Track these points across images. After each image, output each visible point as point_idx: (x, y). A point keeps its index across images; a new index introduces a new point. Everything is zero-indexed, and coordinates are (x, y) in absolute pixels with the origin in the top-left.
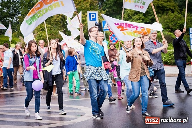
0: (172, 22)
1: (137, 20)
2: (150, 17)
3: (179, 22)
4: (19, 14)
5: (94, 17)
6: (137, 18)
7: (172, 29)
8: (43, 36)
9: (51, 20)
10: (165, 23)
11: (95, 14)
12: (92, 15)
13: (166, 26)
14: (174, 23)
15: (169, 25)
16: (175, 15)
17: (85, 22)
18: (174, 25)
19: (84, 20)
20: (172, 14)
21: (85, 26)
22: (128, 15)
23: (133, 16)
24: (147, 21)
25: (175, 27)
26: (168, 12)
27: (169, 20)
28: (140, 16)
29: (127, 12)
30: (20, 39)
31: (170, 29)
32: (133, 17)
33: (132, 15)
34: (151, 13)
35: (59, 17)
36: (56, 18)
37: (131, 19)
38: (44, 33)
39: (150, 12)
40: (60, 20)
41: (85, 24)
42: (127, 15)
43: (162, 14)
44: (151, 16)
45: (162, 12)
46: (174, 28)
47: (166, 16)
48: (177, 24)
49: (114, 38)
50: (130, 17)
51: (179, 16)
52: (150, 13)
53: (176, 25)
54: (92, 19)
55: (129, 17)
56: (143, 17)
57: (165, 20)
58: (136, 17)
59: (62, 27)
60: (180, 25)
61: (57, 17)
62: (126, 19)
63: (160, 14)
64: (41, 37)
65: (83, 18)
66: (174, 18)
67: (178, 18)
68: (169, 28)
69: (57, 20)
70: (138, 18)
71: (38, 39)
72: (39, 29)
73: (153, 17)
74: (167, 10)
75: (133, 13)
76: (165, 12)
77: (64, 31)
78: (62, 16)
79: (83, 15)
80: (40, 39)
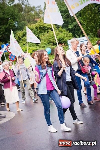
0: (52, 38)
7: (54, 43)
10: (48, 39)
13: (49, 42)
15: (51, 40)
18: (54, 40)
20: (52, 31)
22: (18, 37)
26: (48, 30)
27: (50, 36)
29: (17, 35)
31: (52, 44)
32: (22, 39)
33: (21, 37)
37: (21, 40)
43: (44, 33)
45: (43, 31)
47: (47, 34)
49: (12, 57)
50: (20, 39)
51: (57, 32)
55: (19, 38)
57: (47, 37)
60: (59, 39)
63: (42, 33)
74: (47, 29)
75: (22, 35)
76: (46, 31)
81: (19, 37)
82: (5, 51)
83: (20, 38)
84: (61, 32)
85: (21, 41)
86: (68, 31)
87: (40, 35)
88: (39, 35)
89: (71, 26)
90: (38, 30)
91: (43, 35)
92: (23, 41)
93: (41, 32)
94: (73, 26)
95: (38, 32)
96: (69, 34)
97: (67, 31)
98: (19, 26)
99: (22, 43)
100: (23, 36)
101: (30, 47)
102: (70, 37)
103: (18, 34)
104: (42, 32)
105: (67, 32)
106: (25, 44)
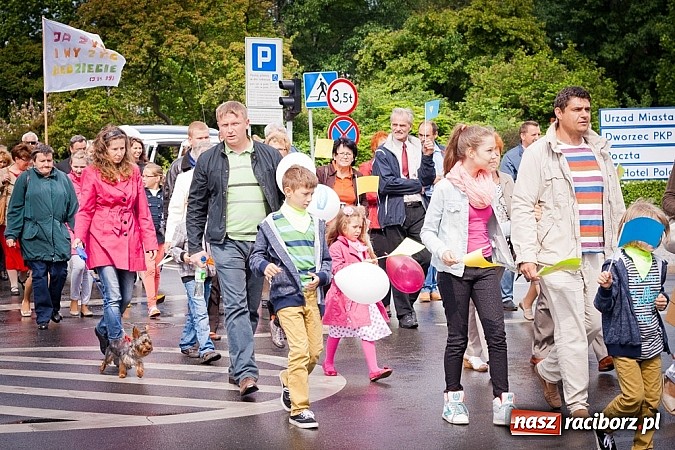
0: (526, 85)
1: (406, 75)
2: (449, 65)
3: (551, 87)
5: (268, 59)
6: (404, 66)
7: (528, 108)
8: (82, 118)
10: (504, 88)
11: (273, 47)
12: (260, 50)
13: (506, 100)
14: (534, 89)
15: (518, 96)
16: (540, 63)
17: (228, 75)
18: (534, 97)
19: (224, 67)
20: (530, 57)
21: (229, 87)
22: (374, 55)
23: (391, 59)
24: (439, 78)
25: (538, 102)
26: (511, 50)
27: (519, 77)
28: (416, 62)
29: (371, 44)
31: (519, 111)
32: (390, 64)
33: (387, 55)
34: (452, 53)
35: (138, 52)
37: (384, 68)
38: (84, 104)
39: (449, 48)
40: (144, 63)
41: (229, 80)
42: (369, 56)
43: (490, 56)
44: (453, 61)
45: (489, 49)
46: (535, 108)
47: (507, 66)
48: (546, 93)
50: (381, 62)
52: (450, 51)
53: (543, 96)
54: (260, 66)
55: (375, 61)
56: (426, 65)
57: (503, 77)
58: (401, 65)
59: (149, 88)
61: (133, 53)
62: (366, 68)
63: (483, 57)
64: (73, 118)
65: (222, 59)
66: (537, 73)
67: (550, 72)
68: (516, 106)
70: (410, 68)
73: (458, 67)
74: (509, 43)
75: (392, 48)
76: (503, 49)
77: (155, 102)
78: (148, 48)
79: (221, 49)
80: (71, 127)
81: (378, 53)
82: (315, 100)
83: (380, 57)
84: (570, 67)
85: (381, 74)
86: (602, 69)
87: (472, 63)
88: (465, 63)
89: (615, 51)
90: (464, 41)
91: (483, 64)
92: (390, 73)
93: (476, 51)
94: (621, 51)
95: (467, 48)
96: (605, 85)
97: (597, 67)
98: (384, 8)
99: (384, 81)
100: (393, 53)
102: (605, 95)
103: (377, 42)
104: (484, 53)
105: (594, 72)
106: (396, 91)
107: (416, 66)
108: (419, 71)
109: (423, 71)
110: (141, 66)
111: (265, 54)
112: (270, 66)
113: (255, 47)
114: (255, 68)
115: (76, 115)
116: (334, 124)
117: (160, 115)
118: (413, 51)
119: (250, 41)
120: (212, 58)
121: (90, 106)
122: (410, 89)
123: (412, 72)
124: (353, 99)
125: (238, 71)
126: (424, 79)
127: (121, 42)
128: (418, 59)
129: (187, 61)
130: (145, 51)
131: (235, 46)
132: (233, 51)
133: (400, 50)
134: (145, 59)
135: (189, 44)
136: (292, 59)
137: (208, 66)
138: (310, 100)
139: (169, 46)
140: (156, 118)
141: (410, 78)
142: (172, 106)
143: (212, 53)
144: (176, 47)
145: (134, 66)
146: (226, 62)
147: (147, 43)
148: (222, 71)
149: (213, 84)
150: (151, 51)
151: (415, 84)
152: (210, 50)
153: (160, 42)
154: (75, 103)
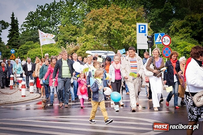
1: (185, 33)
2: (198, 30)
4: (59, 23)
5: (143, 29)
6: (184, 31)
8: (88, 48)
9: (96, 31)
11: (145, 26)
12: (141, 27)
17: (131, 34)
19: (130, 32)
21: (131, 38)
22: (175, 28)
23: (180, 29)
24: (195, 34)
28: (188, 30)
29: (174, 24)
30: (62, 49)
32: (180, 30)
33: (179, 28)
34: (199, 27)
36: (101, 29)
38: (88, 43)
39: (198, 25)
40: (106, 31)
41: (131, 36)
49: (167, 52)
50: (177, 30)
54: (141, 31)
55: (175, 29)
59: (108, 38)
61: (103, 28)
62: (173, 32)
64: (85, 47)
65: (129, 30)
69: (102, 31)
71: (82, 50)
72: (84, 39)
75: (180, 25)
77: (109, 43)
78: (107, 27)
79: (129, 27)
80: (85, 50)
81: (176, 27)
82: (158, 42)
83: (177, 28)
85: (177, 34)
92: (180, 33)
98: (178, 14)
99: (178, 36)
100: (181, 27)
101: (190, 44)
103: (176, 24)
106: (182, 38)
107: (188, 31)
108: (189, 32)
109: (190, 32)
110: (105, 32)
111: (142, 28)
112: (144, 32)
113: (139, 26)
114: (139, 32)
115: (86, 47)
116: (164, 49)
117: (111, 47)
118: (187, 26)
119: (138, 24)
120: (126, 29)
121: (90, 44)
122: (186, 38)
123: (187, 33)
124: (170, 41)
125: (134, 33)
126: (190, 35)
127: (99, 25)
128: (189, 29)
129: (119, 30)
130: (106, 27)
131: (133, 26)
132: (132, 27)
133: (183, 26)
134: (106, 30)
135: (119, 25)
136: (150, 29)
137: (125, 32)
138: (156, 42)
139: (113, 26)
140: (110, 47)
141: (186, 35)
142: (114, 44)
143: (126, 28)
144: (115, 26)
145: (103, 32)
146: (130, 31)
147: (107, 25)
148: (129, 33)
149: (126, 37)
150: (108, 27)
151: (188, 36)
152: (125, 27)
153: (111, 25)
154: (86, 43)
